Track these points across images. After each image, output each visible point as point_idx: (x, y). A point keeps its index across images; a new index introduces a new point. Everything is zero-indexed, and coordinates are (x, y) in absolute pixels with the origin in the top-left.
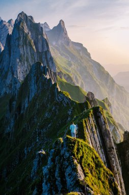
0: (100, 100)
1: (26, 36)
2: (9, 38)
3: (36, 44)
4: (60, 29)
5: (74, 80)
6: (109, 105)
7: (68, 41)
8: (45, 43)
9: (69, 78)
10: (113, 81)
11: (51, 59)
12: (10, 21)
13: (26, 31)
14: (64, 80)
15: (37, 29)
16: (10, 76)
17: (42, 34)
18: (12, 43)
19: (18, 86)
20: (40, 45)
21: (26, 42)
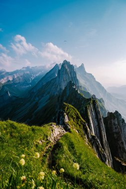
0: (99, 98)
1: (66, 70)
2: (59, 71)
3: (71, 73)
4: (82, 67)
5: (87, 90)
6: (103, 101)
7: (85, 73)
8: (75, 73)
9: (85, 88)
10: (106, 91)
11: (77, 80)
12: (60, 64)
13: (67, 68)
14: (83, 89)
15: (71, 67)
16: (59, 87)
17: (73, 69)
18: (60, 73)
19: (62, 91)
20: (72, 74)
21: (66, 73)
